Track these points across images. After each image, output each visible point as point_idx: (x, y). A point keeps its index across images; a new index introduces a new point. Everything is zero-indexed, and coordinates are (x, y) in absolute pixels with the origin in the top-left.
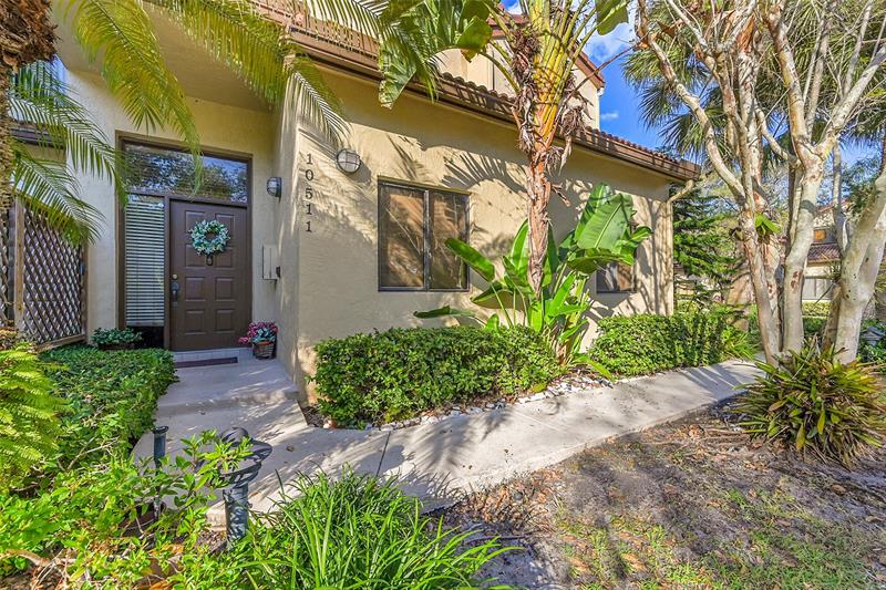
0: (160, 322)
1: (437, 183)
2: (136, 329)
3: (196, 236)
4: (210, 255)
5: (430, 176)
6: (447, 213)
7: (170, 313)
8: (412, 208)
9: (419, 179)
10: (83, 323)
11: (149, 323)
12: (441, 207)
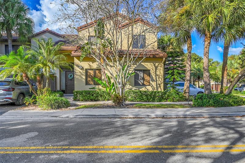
0: (65, 90)
1: (95, 68)
2: (61, 90)
3: (69, 76)
4: (71, 79)
5: (94, 67)
6: (98, 72)
7: (66, 88)
8: (92, 72)
9: (92, 68)
10: (56, 89)
11: (63, 89)
12: (97, 72)
